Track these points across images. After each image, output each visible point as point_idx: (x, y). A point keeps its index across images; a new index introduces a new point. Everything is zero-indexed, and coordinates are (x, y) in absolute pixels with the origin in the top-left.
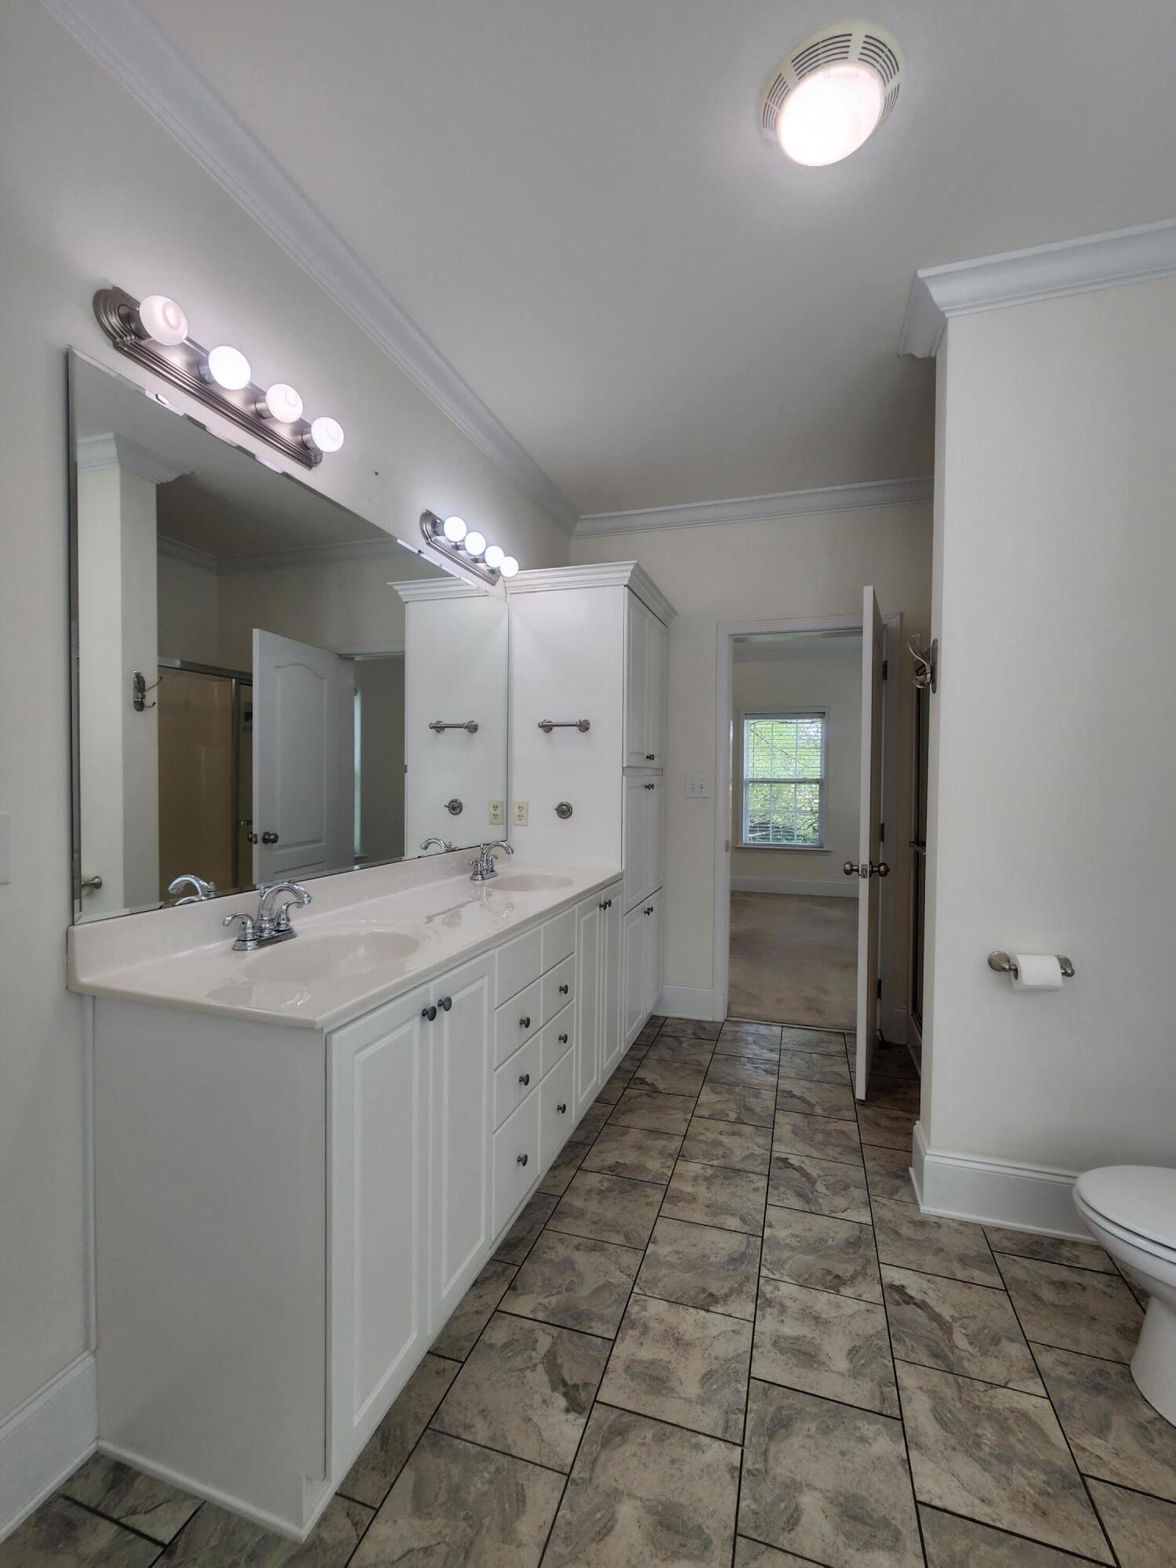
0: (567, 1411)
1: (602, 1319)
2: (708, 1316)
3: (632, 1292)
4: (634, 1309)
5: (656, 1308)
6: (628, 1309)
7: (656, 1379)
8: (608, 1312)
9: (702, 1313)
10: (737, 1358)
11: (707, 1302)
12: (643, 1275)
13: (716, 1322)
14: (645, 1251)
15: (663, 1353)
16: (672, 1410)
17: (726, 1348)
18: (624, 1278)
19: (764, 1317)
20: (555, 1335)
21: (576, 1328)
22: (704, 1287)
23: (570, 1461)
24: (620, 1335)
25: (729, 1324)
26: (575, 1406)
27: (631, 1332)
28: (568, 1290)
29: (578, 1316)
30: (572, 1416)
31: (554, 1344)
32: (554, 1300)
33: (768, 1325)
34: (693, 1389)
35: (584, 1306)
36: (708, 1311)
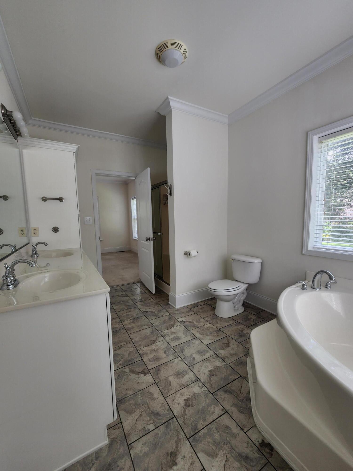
0: (145, 375)
1: (135, 358)
2: (156, 344)
3: (137, 350)
4: (141, 352)
5: (145, 349)
6: (139, 353)
7: (157, 359)
8: (136, 355)
9: (155, 344)
10: (167, 346)
11: (154, 342)
12: (137, 346)
13: (158, 344)
14: (132, 342)
15: (154, 354)
16: (164, 361)
17: (164, 347)
18: (133, 349)
19: (166, 338)
20: (128, 367)
21: (132, 363)
22: (151, 340)
23: (154, 381)
24: (142, 358)
25: (161, 343)
26: (145, 374)
27: (144, 356)
28: (122, 358)
29: (130, 361)
30: (147, 375)
31: (130, 369)
32: (121, 362)
33: (167, 338)
34: (165, 356)
35: (129, 359)
36: (155, 343)
